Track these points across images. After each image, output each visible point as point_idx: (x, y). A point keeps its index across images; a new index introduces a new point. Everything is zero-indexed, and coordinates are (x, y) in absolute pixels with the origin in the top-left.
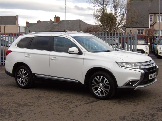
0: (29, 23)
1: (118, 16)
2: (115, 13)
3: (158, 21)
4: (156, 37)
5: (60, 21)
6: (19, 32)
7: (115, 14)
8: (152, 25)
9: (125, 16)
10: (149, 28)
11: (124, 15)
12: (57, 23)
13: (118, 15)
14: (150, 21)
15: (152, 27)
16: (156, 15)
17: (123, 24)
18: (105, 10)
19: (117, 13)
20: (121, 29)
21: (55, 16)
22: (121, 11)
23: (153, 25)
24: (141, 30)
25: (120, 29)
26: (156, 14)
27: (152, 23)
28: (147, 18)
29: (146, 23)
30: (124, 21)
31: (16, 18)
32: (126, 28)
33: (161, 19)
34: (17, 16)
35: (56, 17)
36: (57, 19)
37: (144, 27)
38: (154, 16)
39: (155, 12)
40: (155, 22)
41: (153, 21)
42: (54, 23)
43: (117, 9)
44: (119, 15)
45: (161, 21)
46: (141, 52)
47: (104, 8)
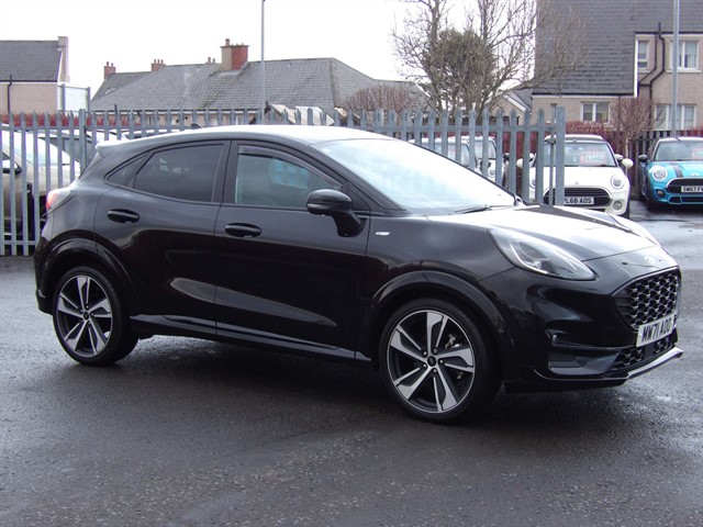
1: (498, 43)
2: (486, 28)
3: (670, 65)
4: (658, 135)
5: (249, 64)
7: (485, 35)
8: (647, 82)
9: (531, 43)
10: (633, 94)
11: (523, 36)
12: (236, 73)
13: (499, 38)
14: (639, 63)
15: (645, 92)
16: (663, 39)
17: (519, 75)
18: (439, 16)
19: (495, 30)
20: (510, 100)
21: (228, 40)
22: (509, 20)
23: (652, 81)
24: (600, 105)
25: (506, 97)
26: (664, 33)
27: (648, 74)
28: (625, 52)
29: (622, 73)
30: (522, 64)
31: (59, 50)
32: (533, 94)
33: (686, 57)
34: (60, 43)
35: (233, 47)
36: (236, 53)
37: (612, 92)
38: (656, 42)
39: (660, 24)
40: (659, 69)
41: (650, 66)
42: (222, 74)
43: (492, 13)
44: (504, 40)
45: (686, 66)
46: (592, 199)
47: (437, 4)
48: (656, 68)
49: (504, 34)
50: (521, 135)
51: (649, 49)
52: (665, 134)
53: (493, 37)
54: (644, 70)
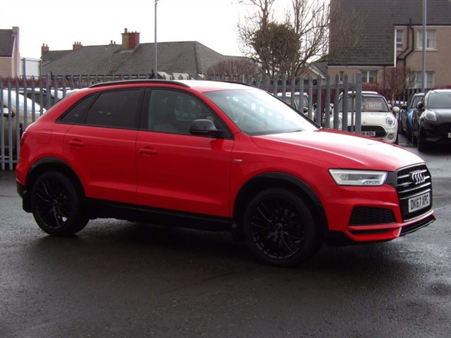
0: (50, 50)
1: (306, 32)
2: (298, 22)
3: (419, 47)
4: (413, 91)
5: (141, 45)
6: (24, 76)
7: (298, 26)
8: (403, 57)
9: (327, 32)
10: (393, 65)
11: (322, 27)
12: (132, 51)
13: (307, 29)
14: (397, 45)
15: (401, 63)
16: (413, 29)
17: (320, 53)
18: (268, 14)
19: (304, 23)
20: (313, 70)
21: (126, 29)
22: (314, 17)
23: (406, 57)
24: (372, 72)
25: (310, 68)
26: (413, 25)
27: (403, 52)
28: (388, 38)
29: (386, 51)
30: (322, 46)
31: (13, 35)
32: (328, 65)
33: (428, 40)
34: (13, 31)
35: (129, 34)
36: (131, 38)
37: (380, 63)
38: (408, 31)
39: (410, 19)
40: (410, 49)
41: (405, 47)
42: (122, 52)
43: (302, 11)
44: (310, 30)
45: (428, 47)
46: (374, 133)
47: (266, 6)
48: (408, 48)
49: (310, 26)
50: (324, 91)
51: (403, 36)
52: (418, 91)
53: (303, 27)
54: (400, 49)
